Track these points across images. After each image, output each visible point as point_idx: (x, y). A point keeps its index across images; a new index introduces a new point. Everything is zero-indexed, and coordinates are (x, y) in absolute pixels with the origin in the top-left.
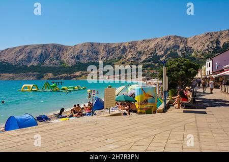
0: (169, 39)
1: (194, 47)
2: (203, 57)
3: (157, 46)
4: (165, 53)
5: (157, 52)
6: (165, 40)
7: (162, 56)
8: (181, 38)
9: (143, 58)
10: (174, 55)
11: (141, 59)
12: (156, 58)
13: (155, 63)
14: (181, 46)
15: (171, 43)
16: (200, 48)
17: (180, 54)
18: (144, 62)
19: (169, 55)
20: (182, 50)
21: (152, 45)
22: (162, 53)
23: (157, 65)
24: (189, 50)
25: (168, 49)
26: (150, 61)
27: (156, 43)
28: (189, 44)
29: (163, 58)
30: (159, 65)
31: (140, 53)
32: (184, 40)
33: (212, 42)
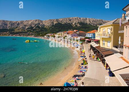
1: (45, 24)
2: (48, 28)
3: (32, 23)
4: (35, 26)
5: (32, 25)
6: (35, 21)
7: (34, 27)
8: (41, 21)
9: (27, 28)
10: (38, 27)
11: (25, 28)
12: (32, 28)
14: (41, 24)
15: (37, 22)
16: (47, 25)
17: (40, 26)
18: (27, 29)
19: (37, 27)
20: (41, 25)
21: (30, 23)
22: (34, 26)
23: (32, 30)
24: (44, 25)
25: (36, 25)
26: (29, 29)
28: (44, 23)
29: (34, 28)
30: (33, 30)
31: (25, 26)
32: (42, 22)
33: (51, 23)
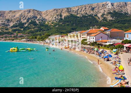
0: (29, 11)
1: (47, 18)
2: (53, 25)
3: (21, 15)
4: (28, 21)
5: (22, 20)
6: (27, 12)
7: (26, 23)
8: (38, 11)
9: (11, 24)
10: (34, 23)
11: (9, 25)
12: (21, 25)
13: (21, 28)
14: (38, 17)
15: (31, 14)
16: (50, 19)
17: (37, 22)
18: (12, 27)
19: (30, 23)
20: (39, 20)
21: (17, 15)
22: (25, 21)
23: (22, 29)
24: (44, 20)
25: (29, 19)
26: (17, 27)
27: (20, 13)
28: (44, 16)
29: (26, 25)
30: (24, 29)
31: (8, 20)
32: (40, 13)
33: (58, 15)
